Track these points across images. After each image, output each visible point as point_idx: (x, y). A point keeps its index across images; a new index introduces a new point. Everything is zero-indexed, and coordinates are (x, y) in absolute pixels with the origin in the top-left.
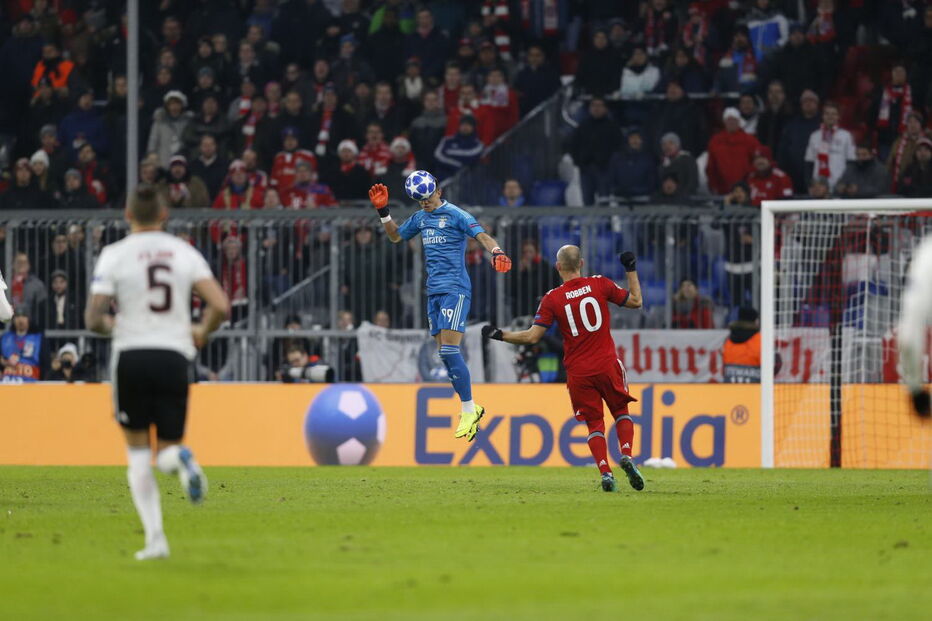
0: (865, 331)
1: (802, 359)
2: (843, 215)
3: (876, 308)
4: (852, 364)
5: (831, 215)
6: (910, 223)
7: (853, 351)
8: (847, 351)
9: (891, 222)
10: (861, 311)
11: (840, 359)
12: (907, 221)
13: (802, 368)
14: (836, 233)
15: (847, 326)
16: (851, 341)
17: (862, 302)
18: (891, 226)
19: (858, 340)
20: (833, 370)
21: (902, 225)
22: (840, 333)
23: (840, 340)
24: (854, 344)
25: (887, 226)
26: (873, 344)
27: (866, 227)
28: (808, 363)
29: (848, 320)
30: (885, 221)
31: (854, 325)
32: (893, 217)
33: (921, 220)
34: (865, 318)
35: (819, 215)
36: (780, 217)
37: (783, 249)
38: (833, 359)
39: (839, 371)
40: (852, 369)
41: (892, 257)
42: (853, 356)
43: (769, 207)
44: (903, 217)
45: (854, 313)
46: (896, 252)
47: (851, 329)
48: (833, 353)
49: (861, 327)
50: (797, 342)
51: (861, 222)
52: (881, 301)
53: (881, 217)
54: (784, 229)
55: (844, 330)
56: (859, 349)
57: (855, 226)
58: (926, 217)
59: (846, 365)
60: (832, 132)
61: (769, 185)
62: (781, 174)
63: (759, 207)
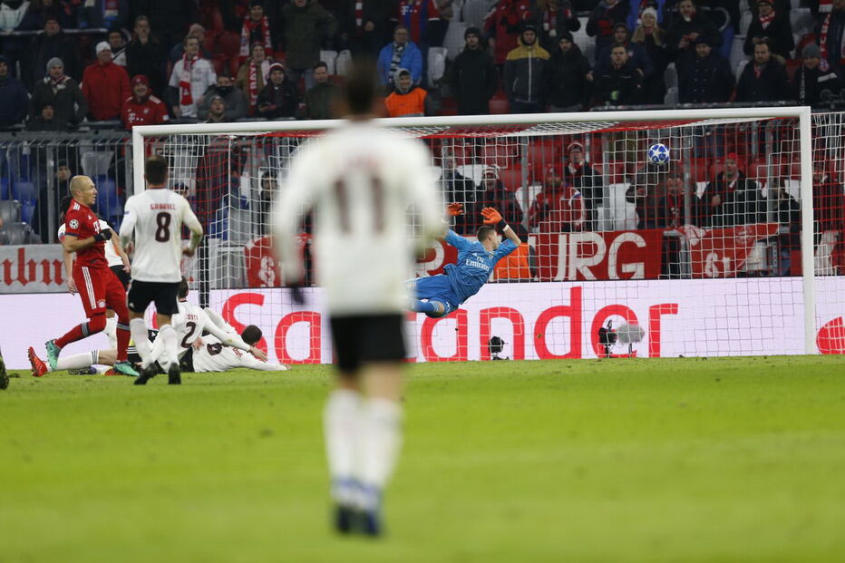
0: (229, 241)
2: (206, 136)
3: (238, 220)
4: (218, 271)
5: (196, 137)
6: (266, 142)
7: (219, 259)
8: (213, 259)
9: (249, 142)
10: (225, 224)
11: (207, 267)
12: (263, 141)
14: (200, 154)
15: (214, 237)
16: (217, 250)
17: (226, 216)
18: (250, 146)
19: (223, 249)
20: (202, 278)
21: (259, 145)
22: (207, 244)
23: (207, 249)
24: (219, 253)
25: (247, 146)
26: (237, 252)
27: (227, 147)
29: (214, 232)
30: (244, 142)
31: (219, 236)
32: (251, 137)
33: (276, 140)
34: (229, 229)
35: (184, 137)
36: (149, 140)
38: (202, 268)
39: (207, 279)
40: (219, 277)
41: (251, 174)
42: (219, 265)
43: (139, 131)
44: (259, 137)
45: (219, 224)
46: (254, 170)
47: (217, 240)
48: (202, 261)
49: (225, 238)
51: (223, 144)
52: (242, 212)
53: (241, 137)
55: (210, 240)
56: (225, 258)
58: (281, 138)
59: (213, 271)
60: (193, 61)
61: (146, 111)
62: (158, 101)
63: (131, 131)
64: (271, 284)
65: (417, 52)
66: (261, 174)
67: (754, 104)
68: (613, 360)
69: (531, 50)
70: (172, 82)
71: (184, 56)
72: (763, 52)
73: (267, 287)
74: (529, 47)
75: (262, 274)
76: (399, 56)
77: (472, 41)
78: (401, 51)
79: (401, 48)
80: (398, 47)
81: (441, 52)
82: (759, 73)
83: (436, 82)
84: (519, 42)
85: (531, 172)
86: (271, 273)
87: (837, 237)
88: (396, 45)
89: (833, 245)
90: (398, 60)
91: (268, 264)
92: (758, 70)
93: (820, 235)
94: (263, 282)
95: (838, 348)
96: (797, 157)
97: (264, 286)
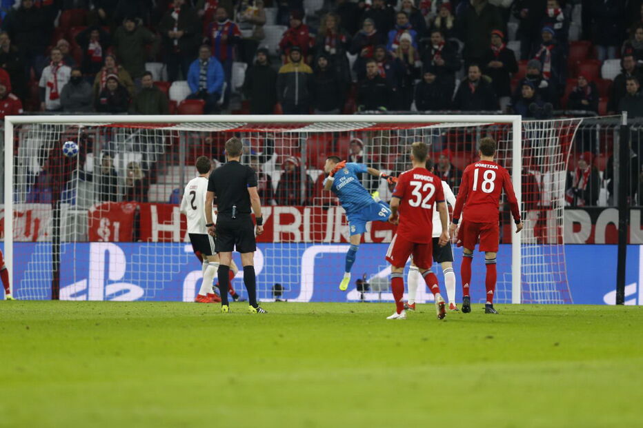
0: (76, 206)
1: (33, 225)
2: (61, 126)
3: (84, 190)
4: (68, 229)
5: (53, 126)
6: (107, 131)
7: (68, 219)
8: (64, 219)
9: (94, 131)
10: (74, 192)
11: (59, 225)
12: (105, 130)
13: (32, 231)
14: (56, 138)
15: (64, 202)
16: (67, 212)
17: (74, 186)
18: (95, 134)
19: (71, 212)
20: (54, 233)
21: (101, 133)
22: (59, 208)
23: (59, 212)
24: (69, 215)
26: (82, 215)
27: (77, 134)
28: (37, 228)
29: (65, 198)
30: (90, 130)
31: (69, 202)
32: (96, 127)
33: (115, 129)
34: (77, 196)
35: (44, 126)
36: (17, 127)
37: (19, 149)
38: (54, 225)
39: (59, 234)
40: (68, 232)
41: (95, 155)
42: (68, 223)
43: (9, 119)
44: (102, 127)
45: (69, 192)
46: (97, 152)
47: (67, 205)
48: (54, 221)
49: (74, 203)
50: (29, 213)
51: (73, 131)
52: (87, 184)
53: (87, 127)
54: (20, 135)
55: (62, 205)
56: (73, 218)
57: (69, 134)
58: (119, 128)
59: (63, 229)
60: (58, 67)
61: (6, 105)
62: (15, 98)
63: (3, 120)
64: (107, 239)
65: (218, 65)
66: (102, 155)
67: (478, 112)
68: (367, 304)
69: (298, 66)
70: (42, 83)
71: (52, 63)
72: (475, 72)
73: (104, 241)
74: (296, 64)
75: (100, 232)
76: (205, 69)
77: (261, 58)
78: (207, 65)
79: (205, 63)
80: (203, 63)
81: (243, 67)
82: (473, 90)
83: (237, 89)
84: (289, 59)
85: (308, 159)
86: (107, 230)
87: (538, 215)
88: (201, 61)
89: (536, 221)
90: (204, 72)
91: (105, 224)
92: (473, 86)
93: (525, 213)
94: (100, 237)
95: (537, 299)
96: (510, 154)
97: (101, 240)
